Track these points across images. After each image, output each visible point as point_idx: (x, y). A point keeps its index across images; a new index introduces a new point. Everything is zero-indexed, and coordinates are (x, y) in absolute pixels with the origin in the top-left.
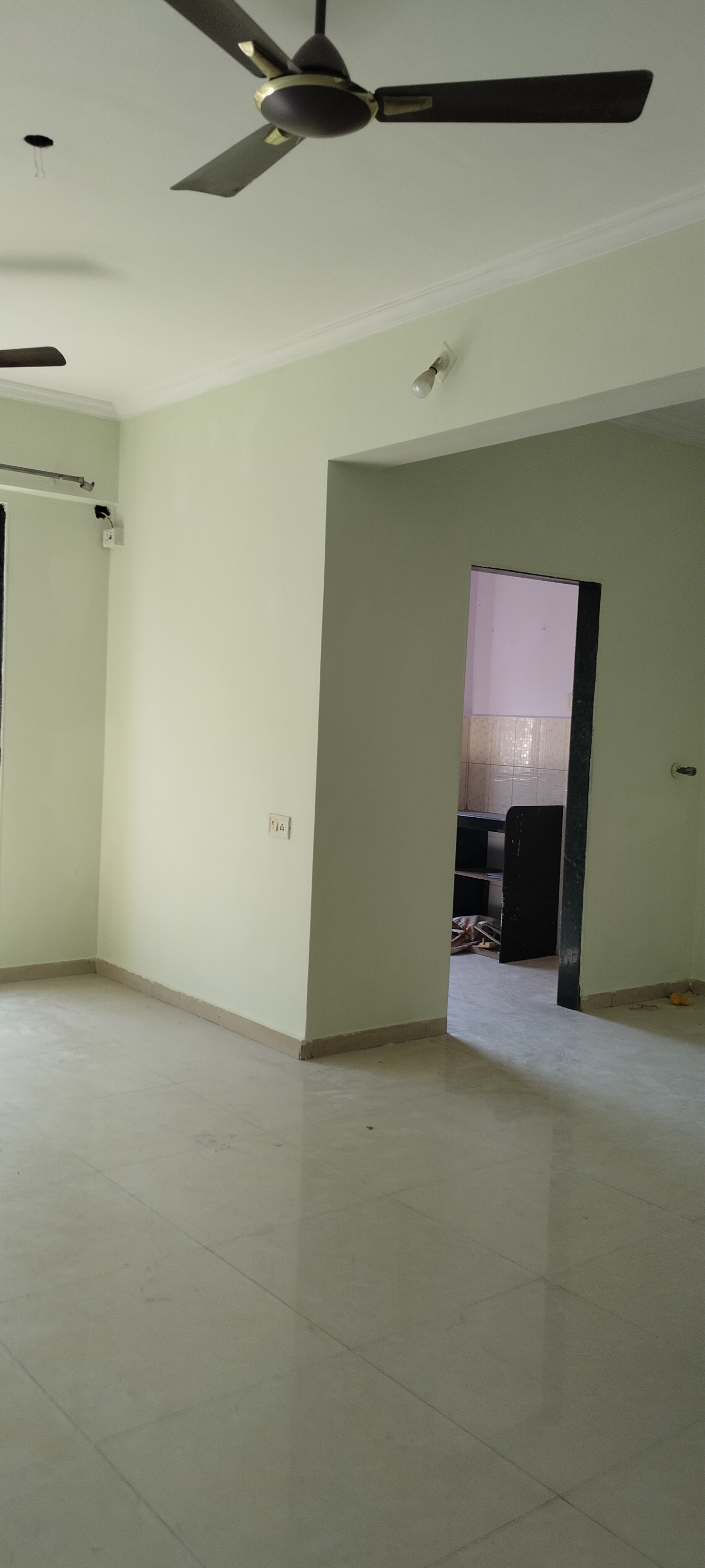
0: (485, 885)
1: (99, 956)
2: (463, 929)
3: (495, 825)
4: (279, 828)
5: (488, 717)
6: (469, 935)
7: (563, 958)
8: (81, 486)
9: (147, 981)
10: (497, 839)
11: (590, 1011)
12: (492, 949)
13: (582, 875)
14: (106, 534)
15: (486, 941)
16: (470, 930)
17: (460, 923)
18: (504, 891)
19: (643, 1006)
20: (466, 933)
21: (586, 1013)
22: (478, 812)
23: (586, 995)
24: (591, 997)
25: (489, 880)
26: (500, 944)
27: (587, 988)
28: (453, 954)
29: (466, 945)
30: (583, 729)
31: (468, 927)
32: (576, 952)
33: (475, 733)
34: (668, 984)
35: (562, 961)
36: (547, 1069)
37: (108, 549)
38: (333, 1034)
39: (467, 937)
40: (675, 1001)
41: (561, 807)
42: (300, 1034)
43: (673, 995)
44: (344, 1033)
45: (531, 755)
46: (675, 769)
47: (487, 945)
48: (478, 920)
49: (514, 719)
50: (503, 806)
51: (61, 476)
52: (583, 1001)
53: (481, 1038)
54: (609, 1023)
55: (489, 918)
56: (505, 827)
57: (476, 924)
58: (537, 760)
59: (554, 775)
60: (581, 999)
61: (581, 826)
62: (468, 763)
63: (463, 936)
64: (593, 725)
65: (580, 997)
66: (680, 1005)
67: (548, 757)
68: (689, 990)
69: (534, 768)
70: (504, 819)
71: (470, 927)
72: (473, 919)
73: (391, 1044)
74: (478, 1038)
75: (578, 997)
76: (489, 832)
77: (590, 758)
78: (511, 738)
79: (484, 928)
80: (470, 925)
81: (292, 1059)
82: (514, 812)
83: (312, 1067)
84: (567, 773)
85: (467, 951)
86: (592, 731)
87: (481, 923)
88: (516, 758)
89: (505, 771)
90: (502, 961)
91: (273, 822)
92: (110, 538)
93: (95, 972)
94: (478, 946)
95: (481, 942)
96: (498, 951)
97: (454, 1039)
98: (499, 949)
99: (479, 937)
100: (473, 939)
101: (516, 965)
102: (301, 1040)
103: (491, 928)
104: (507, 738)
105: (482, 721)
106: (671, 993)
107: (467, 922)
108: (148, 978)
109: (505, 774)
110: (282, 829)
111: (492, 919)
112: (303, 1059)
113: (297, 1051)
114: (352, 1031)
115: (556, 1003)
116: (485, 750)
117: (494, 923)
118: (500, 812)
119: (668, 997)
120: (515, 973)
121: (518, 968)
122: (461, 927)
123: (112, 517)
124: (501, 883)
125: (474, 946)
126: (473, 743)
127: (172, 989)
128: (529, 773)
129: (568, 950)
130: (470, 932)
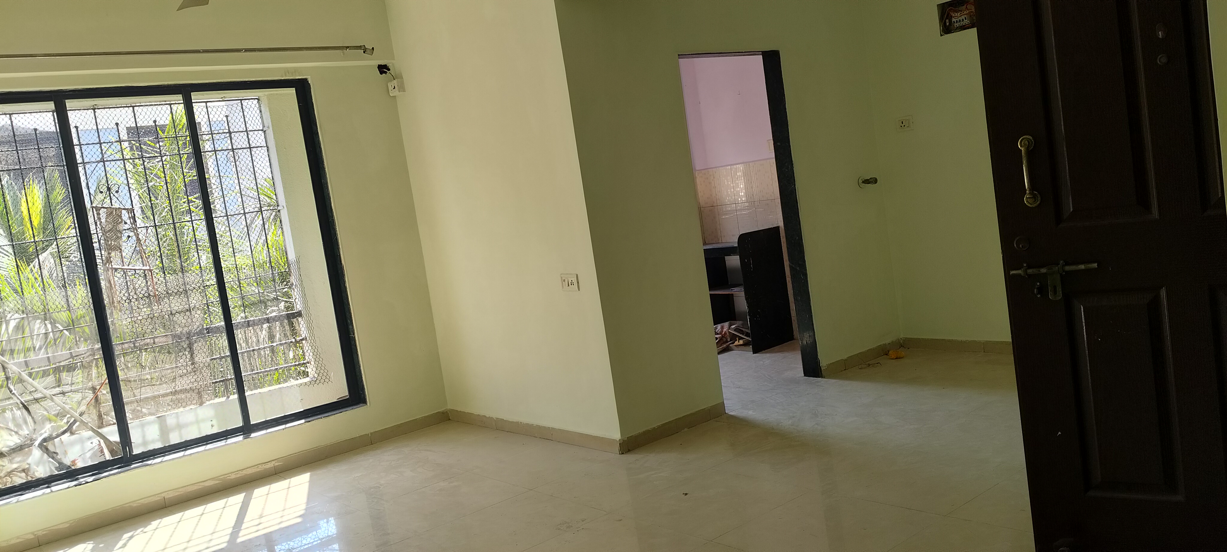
0: (730, 298)
1: (450, 407)
2: (721, 333)
3: (730, 251)
4: (570, 284)
5: (709, 170)
6: (726, 338)
7: (802, 341)
8: (364, 52)
9: (491, 418)
10: (733, 261)
11: (829, 377)
12: (745, 345)
13: (805, 275)
14: (390, 85)
15: (739, 339)
16: (725, 333)
17: (717, 330)
18: (746, 299)
19: (869, 365)
20: (723, 337)
21: (828, 378)
22: (714, 243)
23: (825, 365)
24: (829, 365)
25: (732, 293)
26: (750, 340)
27: (824, 360)
28: (719, 353)
29: (725, 346)
30: (786, 164)
31: (724, 332)
32: (811, 334)
33: (701, 185)
34: (885, 345)
35: (801, 343)
36: (808, 425)
37: (395, 97)
38: (641, 431)
39: (725, 340)
40: (893, 357)
41: (778, 228)
42: (617, 435)
43: (890, 352)
44: (649, 428)
45: (746, 194)
46: (860, 181)
47: (741, 342)
48: (730, 325)
49: (729, 167)
50: (733, 235)
51: (347, 47)
52: (824, 370)
53: (753, 412)
54: (846, 382)
55: (738, 322)
56: (738, 251)
57: (729, 328)
58: (753, 195)
59: (768, 204)
60: (822, 368)
61: (797, 238)
62: (700, 208)
63: (721, 339)
64: (793, 160)
65: (820, 367)
66: (896, 358)
67: (760, 191)
68: (902, 346)
69: (752, 202)
70: (736, 245)
71: (725, 331)
72: (726, 324)
73: (686, 429)
74: (750, 412)
75: (819, 367)
76: (726, 257)
77: (795, 185)
78: (729, 183)
79: (735, 330)
80: (725, 330)
81: (614, 455)
82: (743, 238)
83: (630, 458)
84: (779, 201)
85: (727, 350)
86: (793, 164)
87: (733, 327)
88: (736, 197)
89: (729, 209)
90: (755, 351)
91: (564, 280)
92: (394, 88)
93: (450, 419)
94: (735, 344)
95: (736, 341)
96: (751, 345)
97: (732, 416)
98: (751, 343)
99: (734, 338)
100: (729, 340)
101: (766, 353)
102: (618, 440)
103: (741, 329)
104: (726, 183)
105: (705, 174)
106: (888, 351)
107: (722, 328)
108: (491, 416)
109: (730, 211)
110: (572, 284)
111: (741, 322)
112: (623, 453)
113: (617, 448)
114: (655, 425)
115: (803, 375)
116: (711, 195)
117: (742, 324)
118: (733, 241)
119: (887, 355)
120: (766, 359)
121: (768, 355)
122: (718, 332)
123: (392, 71)
124: (743, 294)
125: (731, 345)
126: (700, 192)
127: (510, 420)
128: (748, 207)
129: (805, 334)
130: (726, 335)
